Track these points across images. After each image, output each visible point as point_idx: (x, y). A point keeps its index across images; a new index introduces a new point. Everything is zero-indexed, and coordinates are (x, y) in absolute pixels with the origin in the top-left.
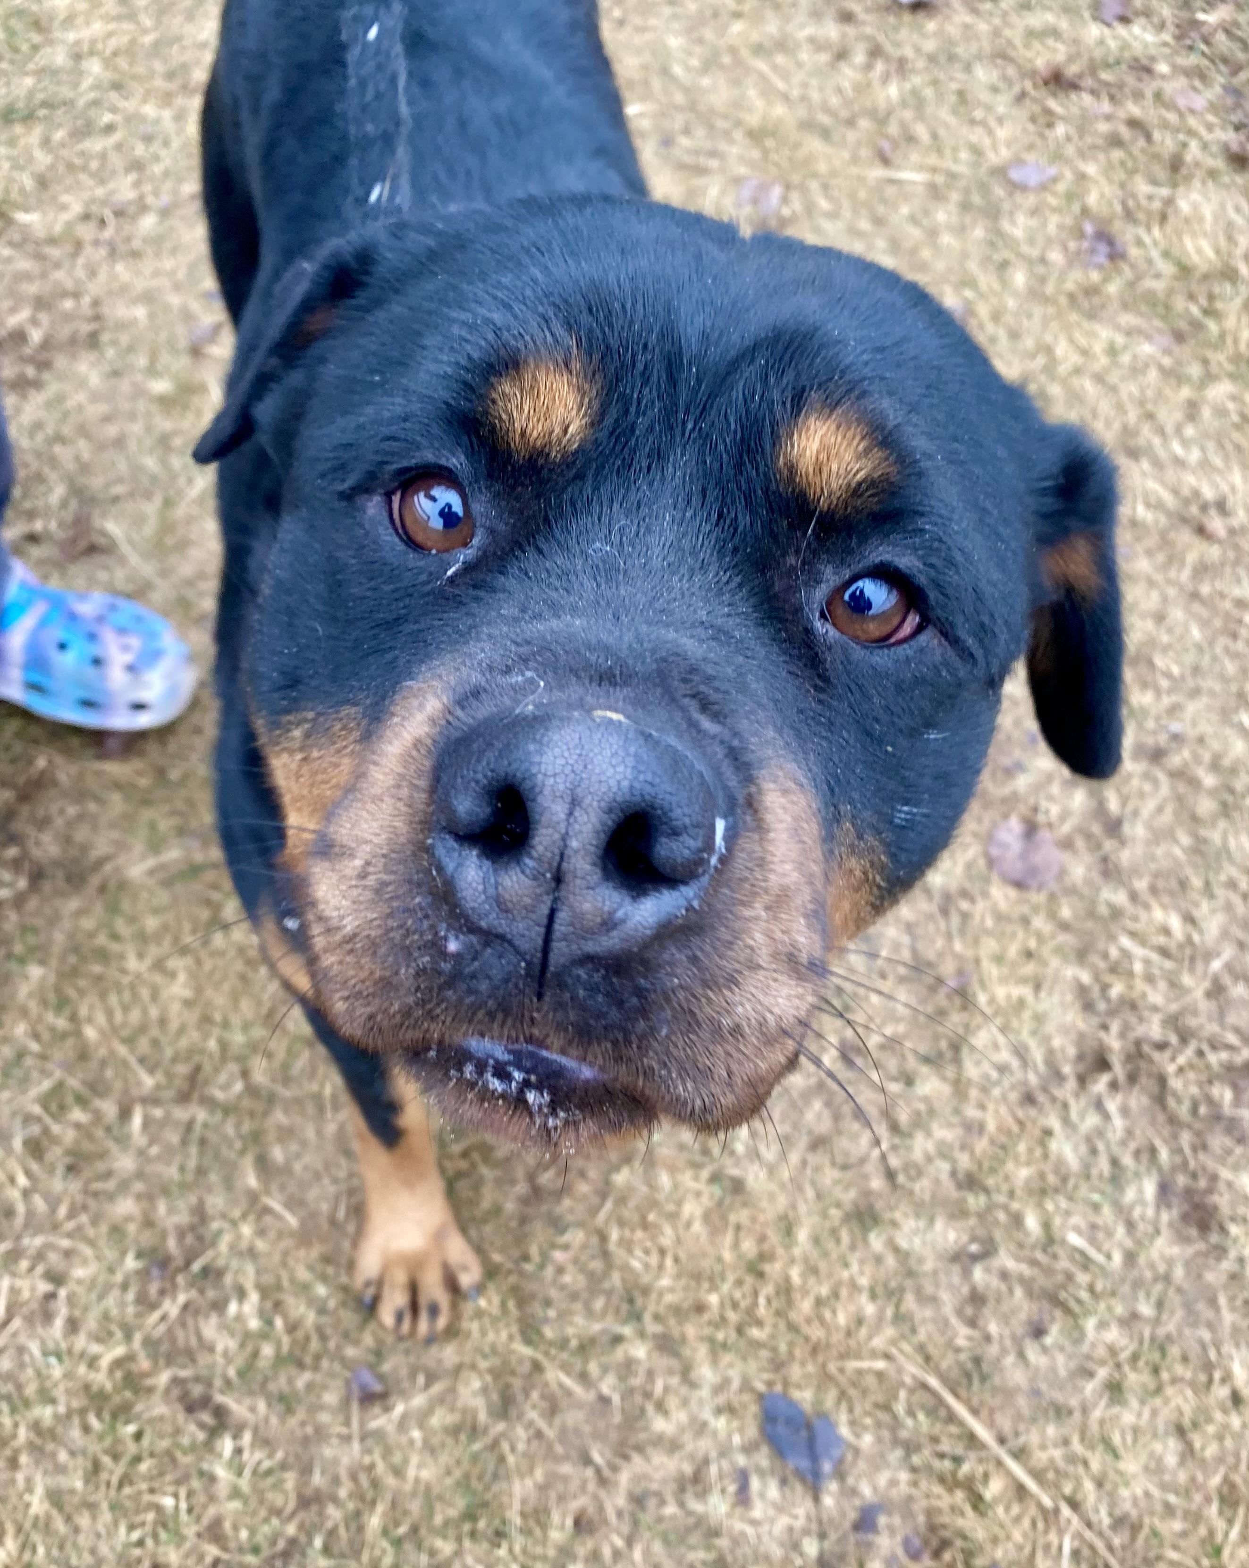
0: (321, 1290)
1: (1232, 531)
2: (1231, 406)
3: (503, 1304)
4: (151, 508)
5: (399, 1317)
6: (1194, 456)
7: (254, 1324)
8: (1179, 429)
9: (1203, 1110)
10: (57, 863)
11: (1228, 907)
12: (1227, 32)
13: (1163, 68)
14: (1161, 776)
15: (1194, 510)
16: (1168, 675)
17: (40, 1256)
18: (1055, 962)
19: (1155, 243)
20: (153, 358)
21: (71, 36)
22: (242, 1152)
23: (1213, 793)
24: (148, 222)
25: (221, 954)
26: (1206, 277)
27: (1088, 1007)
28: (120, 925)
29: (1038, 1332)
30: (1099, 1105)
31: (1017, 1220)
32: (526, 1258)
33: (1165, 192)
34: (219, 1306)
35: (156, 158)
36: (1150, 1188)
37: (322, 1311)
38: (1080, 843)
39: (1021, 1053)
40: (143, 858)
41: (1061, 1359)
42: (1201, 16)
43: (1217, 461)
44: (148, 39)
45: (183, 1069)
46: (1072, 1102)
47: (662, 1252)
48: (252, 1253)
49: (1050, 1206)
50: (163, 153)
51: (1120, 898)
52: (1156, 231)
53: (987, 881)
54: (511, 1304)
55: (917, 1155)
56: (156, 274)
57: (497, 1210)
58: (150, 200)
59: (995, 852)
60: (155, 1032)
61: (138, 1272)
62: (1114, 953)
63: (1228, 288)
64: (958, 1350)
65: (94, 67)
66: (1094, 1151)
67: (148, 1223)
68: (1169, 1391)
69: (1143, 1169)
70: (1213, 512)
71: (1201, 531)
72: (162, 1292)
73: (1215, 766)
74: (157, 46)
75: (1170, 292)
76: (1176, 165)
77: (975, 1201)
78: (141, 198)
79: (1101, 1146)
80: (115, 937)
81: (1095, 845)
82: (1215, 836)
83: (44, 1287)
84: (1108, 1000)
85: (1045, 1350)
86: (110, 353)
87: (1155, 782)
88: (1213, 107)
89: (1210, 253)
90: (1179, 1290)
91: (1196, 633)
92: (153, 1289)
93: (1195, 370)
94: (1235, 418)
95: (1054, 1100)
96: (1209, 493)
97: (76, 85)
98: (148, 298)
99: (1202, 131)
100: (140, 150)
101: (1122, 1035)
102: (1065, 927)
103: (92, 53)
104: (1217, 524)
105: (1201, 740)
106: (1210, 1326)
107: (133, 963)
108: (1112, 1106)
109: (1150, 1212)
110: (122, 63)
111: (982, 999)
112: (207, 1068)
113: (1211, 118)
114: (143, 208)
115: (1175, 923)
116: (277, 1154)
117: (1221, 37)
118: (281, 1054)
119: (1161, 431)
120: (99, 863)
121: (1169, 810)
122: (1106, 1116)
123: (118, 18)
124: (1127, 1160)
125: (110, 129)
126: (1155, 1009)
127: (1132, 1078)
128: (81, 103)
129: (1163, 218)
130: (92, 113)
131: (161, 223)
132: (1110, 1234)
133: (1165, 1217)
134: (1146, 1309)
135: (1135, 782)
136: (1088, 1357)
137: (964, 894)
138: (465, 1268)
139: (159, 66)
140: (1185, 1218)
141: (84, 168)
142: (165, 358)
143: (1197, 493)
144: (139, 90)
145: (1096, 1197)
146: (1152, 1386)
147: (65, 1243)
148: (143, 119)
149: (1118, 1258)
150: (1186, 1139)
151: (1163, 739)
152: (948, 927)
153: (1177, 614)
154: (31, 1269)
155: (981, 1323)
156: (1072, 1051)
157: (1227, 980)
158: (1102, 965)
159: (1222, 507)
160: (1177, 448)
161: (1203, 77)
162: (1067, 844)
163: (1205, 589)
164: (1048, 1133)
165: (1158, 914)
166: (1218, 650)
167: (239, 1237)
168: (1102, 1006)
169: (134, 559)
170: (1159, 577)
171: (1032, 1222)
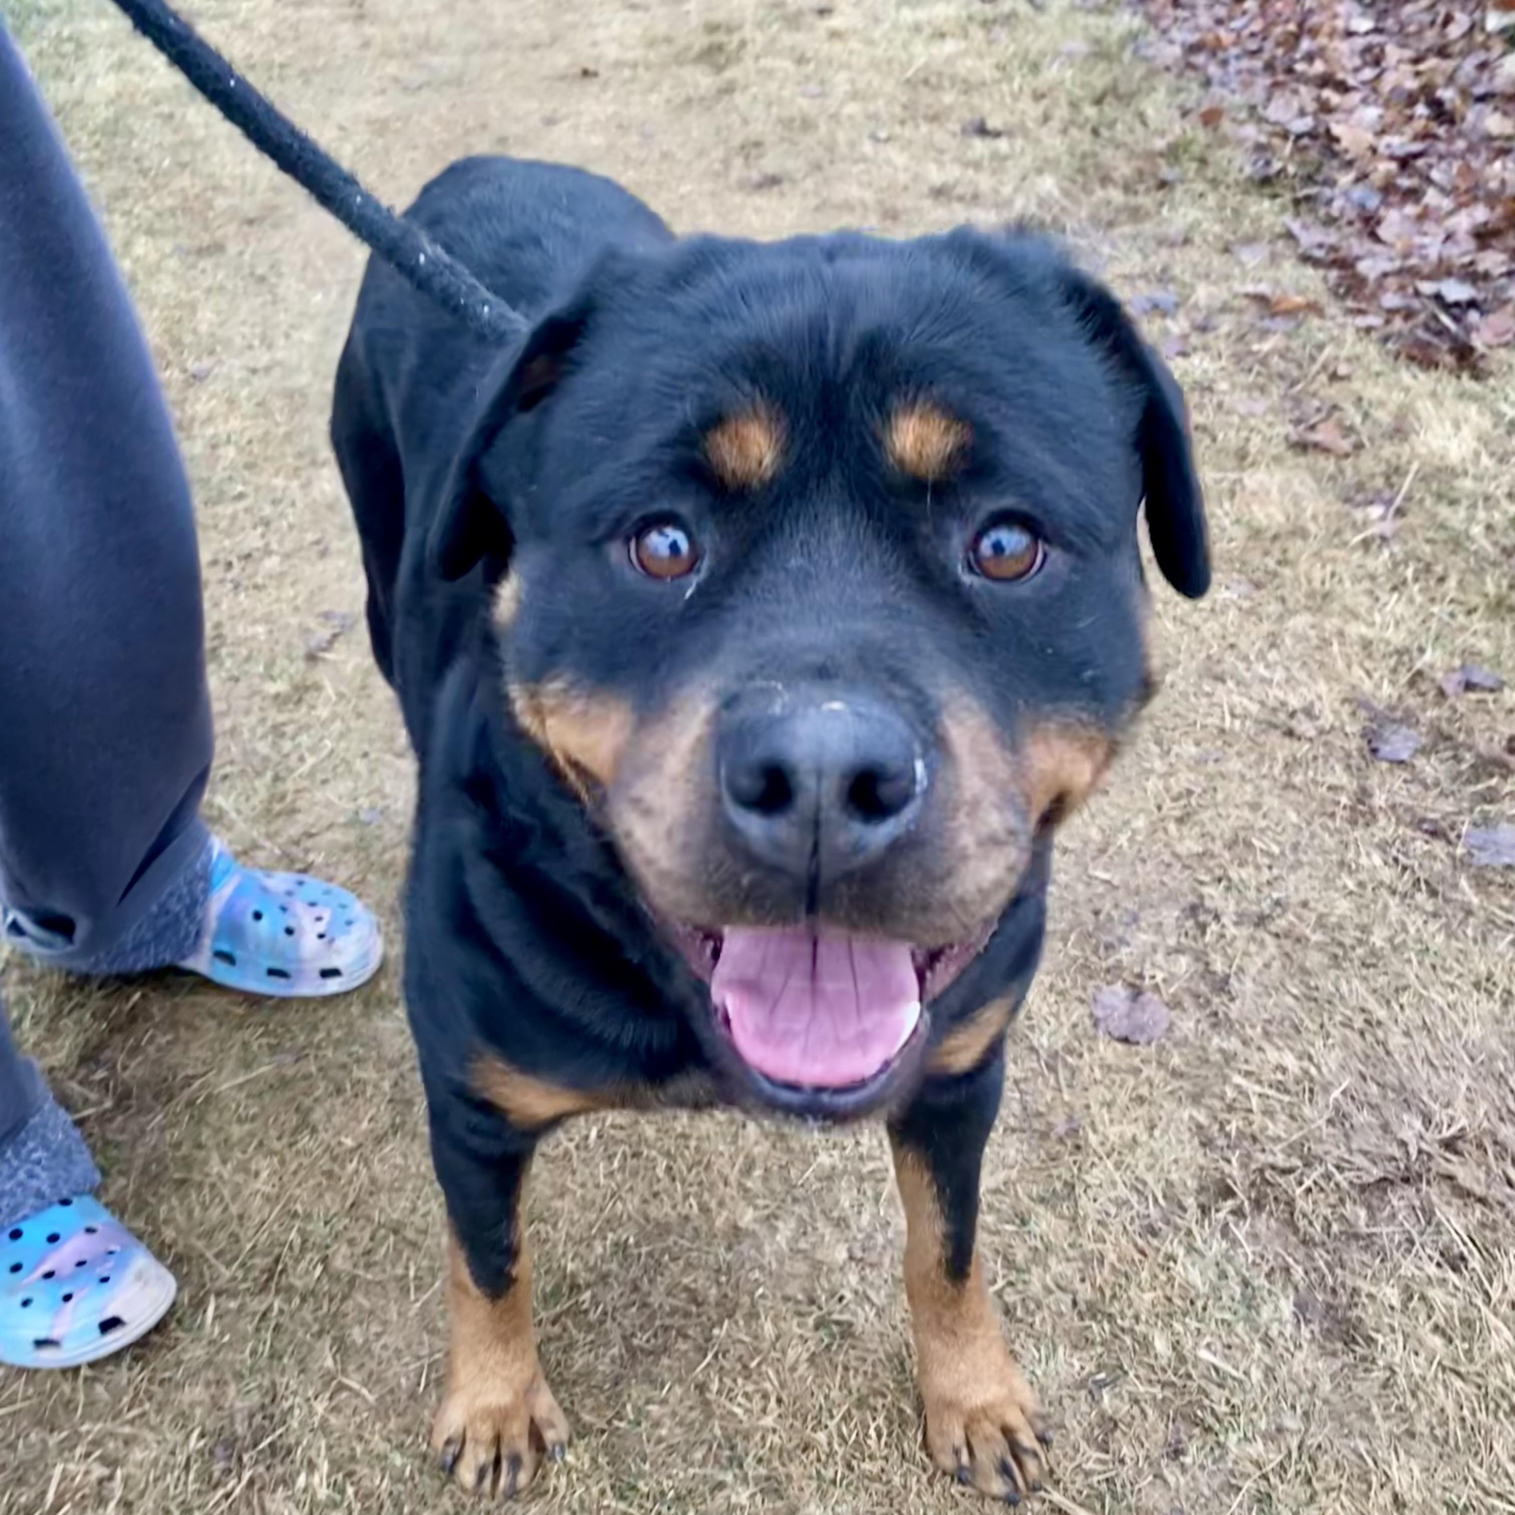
0: (397, 1459)
1: (1321, 732)
2: (1312, 633)
3: (594, 1460)
4: (262, 785)
5: (481, 1474)
6: (1279, 675)
7: (323, 1493)
8: (1261, 656)
9: (1335, 1228)
10: (144, 1085)
11: (1345, 1044)
12: (1282, 356)
13: (1223, 386)
14: (1269, 939)
15: (1282, 716)
16: (1268, 854)
17: (96, 1443)
18: (1169, 1105)
19: (1227, 514)
20: (269, 665)
21: (210, 431)
22: (319, 1334)
23: (1320, 947)
24: (272, 563)
25: (307, 1153)
26: (1275, 538)
27: (1206, 1143)
28: (206, 1135)
29: (1177, 1453)
30: (1225, 1232)
31: (1145, 1344)
32: (619, 1416)
33: (1233, 476)
34: (287, 1481)
35: (282, 515)
36: (1287, 1308)
37: (398, 1479)
38: (1188, 1002)
39: (1139, 1188)
40: (234, 1075)
41: (1202, 1477)
42: (1255, 347)
43: (1302, 676)
44: (282, 430)
45: (261, 1262)
46: (1195, 1229)
47: (765, 1396)
48: (324, 1428)
49: (1178, 1327)
50: (290, 511)
51: (1233, 1044)
52: (1227, 505)
53: (1094, 1038)
54: (602, 1460)
55: (1036, 1287)
56: (278, 600)
57: (588, 1373)
58: (274, 546)
59: (1099, 1013)
60: (234, 1226)
61: (201, 1452)
62: (1230, 1093)
63: (1299, 543)
64: (1088, 1474)
65: (229, 453)
66: (1223, 1275)
67: (216, 1405)
68: (1323, 1500)
69: (1277, 1289)
70: (1300, 716)
71: (1290, 733)
72: (227, 1472)
73: (1321, 924)
74: (288, 436)
75: (1245, 550)
76: (1242, 455)
77: (1098, 1329)
78: (267, 545)
79: (1231, 1272)
80: (200, 1146)
81: (1204, 1003)
82: (1326, 984)
83: (99, 1471)
84: (1228, 1135)
85: (1183, 1468)
86: (228, 663)
87: (1262, 944)
88: (1271, 410)
89: (1281, 518)
90: (1326, 1402)
91: (1293, 817)
92: (218, 1468)
93: (1274, 608)
94: (1315, 642)
95: (1177, 1229)
96: (1294, 702)
97: (212, 468)
98: (267, 619)
99: (1263, 427)
100: (268, 510)
101: (1244, 1166)
102: (1176, 1074)
103: (228, 441)
104: (1305, 727)
105: (1305, 904)
106: (1364, 1436)
107: (215, 1166)
108: (1240, 1232)
109: (1289, 1330)
110: (256, 448)
111: (1093, 1139)
112: (286, 1258)
113: (1270, 418)
114: (267, 552)
115: (1290, 1061)
116: (357, 1335)
117: (1275, 360)
118: (365, 1242)
119: (1245, 659)
120: (189, 1081)
121: (1276, 964)
122: (1235, 1243)
123: (255, 417)
124: (1261, 1281)
125: (241, 496)
126: (1277, 1140)
127: (1258, 1205)
128: (215, 480)
129: (1232, 494)
130: (226, 487)
131: (282, 563)
132: (1246, 1352)
133: (1305, 1332)
134: (1291, 1422)
135: (1240, 944)
136: (1232, 1473)
137: (1070, 1051)
138: (552, 1425)
139: (289, 450)
140: (1328, 1334)
141: (216, 527)
142: (282, 662)
143: (1284, 704)
144: (270, 468)
145: (1228, 1316)
146: (1303, 1497)
147: (127, 1430)
148: (274, 489)
149: (1256, 1375)
150: (1321, 1257)
151: (1266, 907)
152: (1057, 1080)
153: (1271, 802)
154: (88, 1455)
155: (1113, 1446)
156: (1192, 1184)
157: (1350, 1108)
158: (1218, 1104)
159: (1309, 712)
160: (1261, 669)
161: (1262, 389)
162: (1175, 1004)
163: (1298, 779)
164: (1172, 1258)
165: (1273, 1056)
166: (1316, 827)
167: (311, 1412)
168: (1221, 1142)
169: (241, 826)
170: (1251, 774)
171: (1161, 1345)
